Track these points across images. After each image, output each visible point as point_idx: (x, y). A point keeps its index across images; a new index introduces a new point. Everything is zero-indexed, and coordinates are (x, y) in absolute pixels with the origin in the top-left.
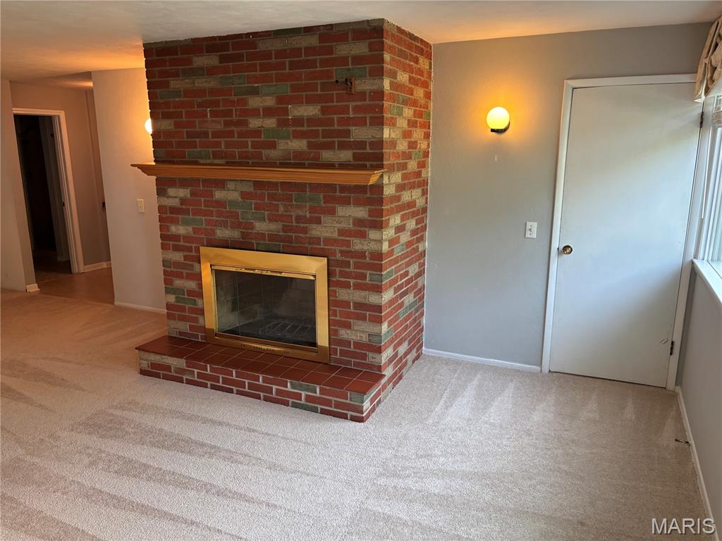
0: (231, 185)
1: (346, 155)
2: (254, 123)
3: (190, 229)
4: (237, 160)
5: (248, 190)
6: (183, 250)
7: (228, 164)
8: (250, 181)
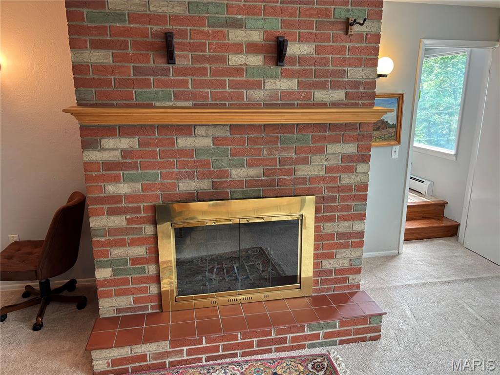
0: (201, 131)
1: (339, 95)
2: (235, 60)
3: (138, 186)
4: (210, 101)
5: (223, 135)
6: (125, 213)
7: (196, 106)
8: (227, 125)
